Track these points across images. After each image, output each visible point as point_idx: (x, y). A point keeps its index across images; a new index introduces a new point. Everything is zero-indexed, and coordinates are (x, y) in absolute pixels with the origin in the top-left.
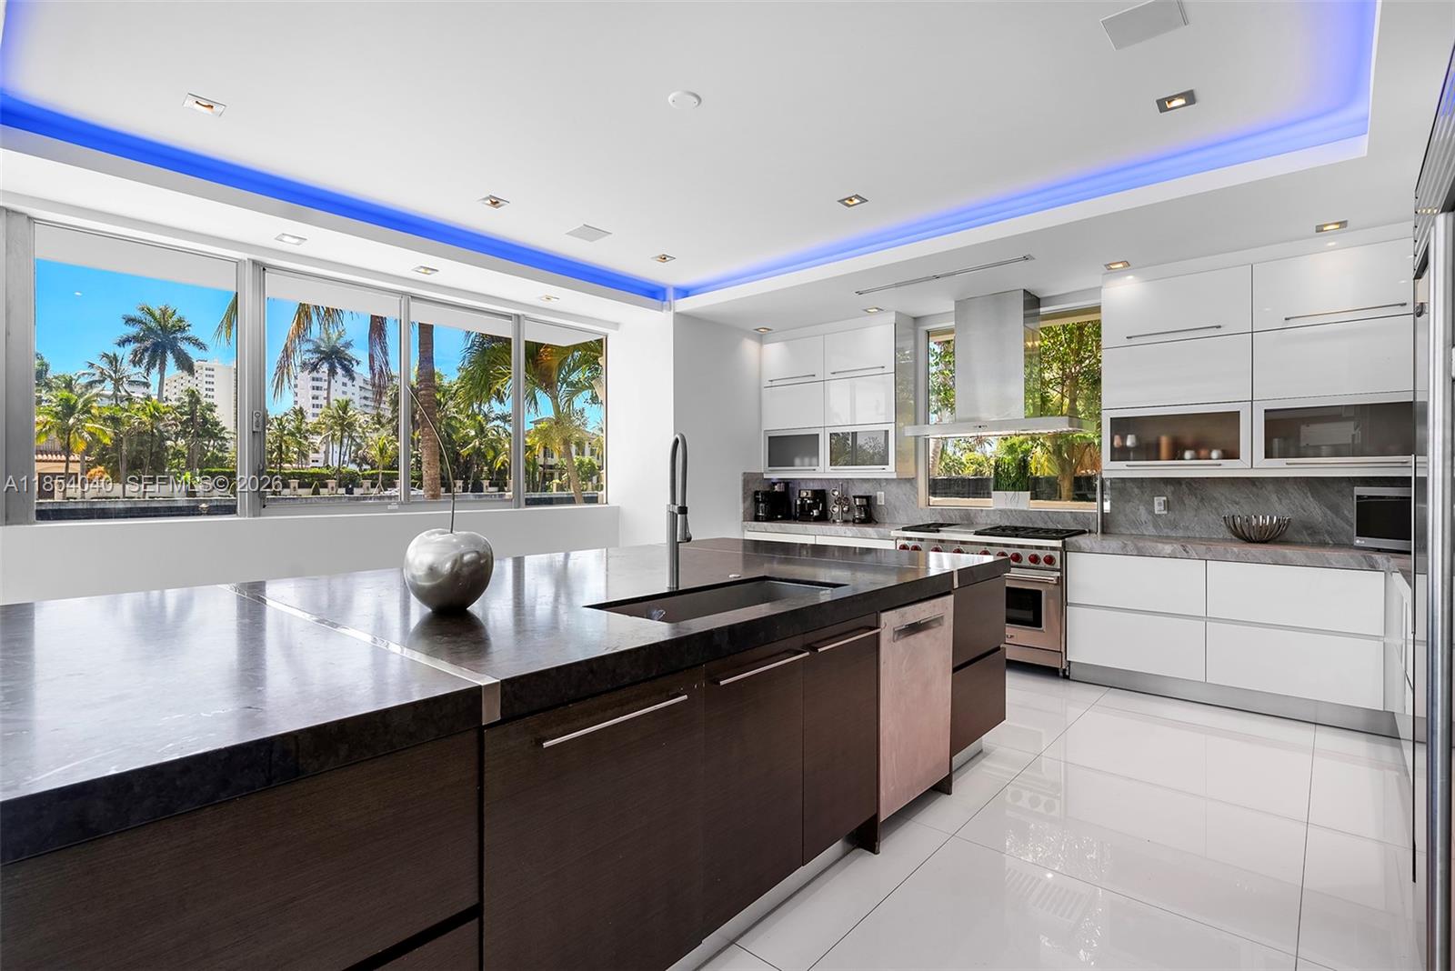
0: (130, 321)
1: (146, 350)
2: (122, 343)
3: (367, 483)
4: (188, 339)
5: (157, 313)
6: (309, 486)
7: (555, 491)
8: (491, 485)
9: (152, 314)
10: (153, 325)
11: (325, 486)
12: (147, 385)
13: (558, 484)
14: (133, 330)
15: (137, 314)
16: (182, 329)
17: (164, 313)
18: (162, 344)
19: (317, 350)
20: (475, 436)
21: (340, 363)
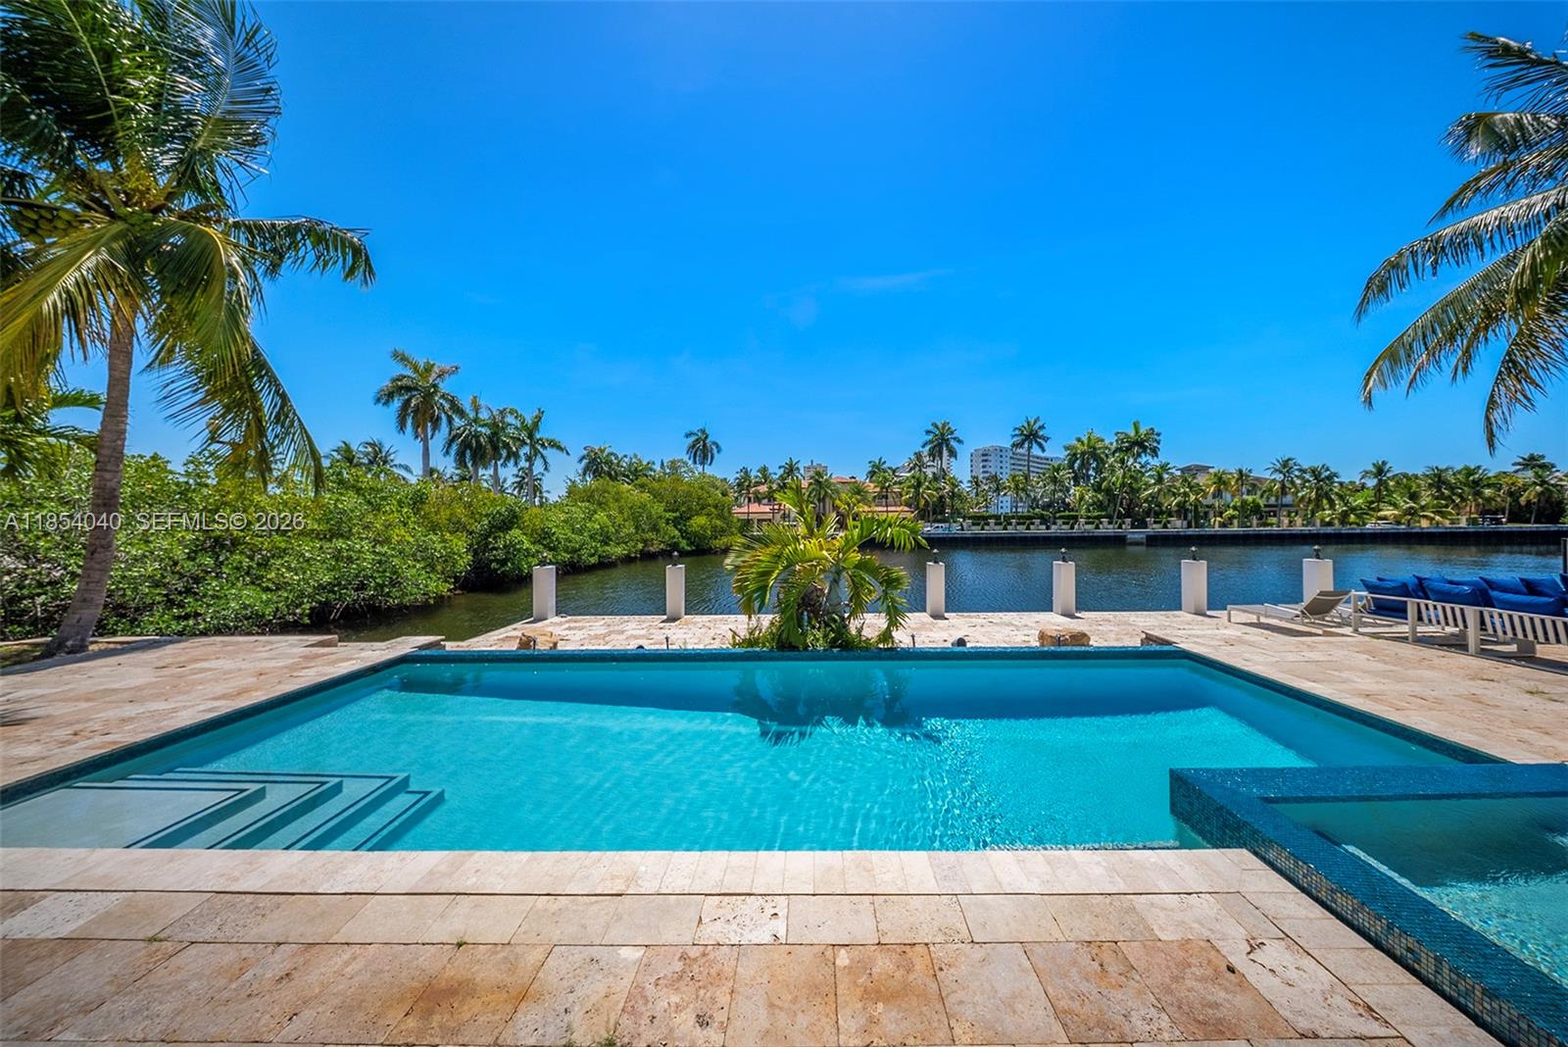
0: (928, 432)
1: (935, 446)
2: (923, 446)
3: (1060, 522)
4: (954, 439)
5: (940, 426)
6: (1024, 524)
7: (1217, 528)
8: (1155, 522)
9: (937, 428)
10: (938, 433)
11: (1033, 524)
12: (933, 466)
13: (1220, 522)
14: (930, 437)
15: (931, 428)
16: (952, 433)
17: (944, 425)
18: (942, 443)
19: (1021, 435)
20: (1155, 484)
21: (1036, 441)
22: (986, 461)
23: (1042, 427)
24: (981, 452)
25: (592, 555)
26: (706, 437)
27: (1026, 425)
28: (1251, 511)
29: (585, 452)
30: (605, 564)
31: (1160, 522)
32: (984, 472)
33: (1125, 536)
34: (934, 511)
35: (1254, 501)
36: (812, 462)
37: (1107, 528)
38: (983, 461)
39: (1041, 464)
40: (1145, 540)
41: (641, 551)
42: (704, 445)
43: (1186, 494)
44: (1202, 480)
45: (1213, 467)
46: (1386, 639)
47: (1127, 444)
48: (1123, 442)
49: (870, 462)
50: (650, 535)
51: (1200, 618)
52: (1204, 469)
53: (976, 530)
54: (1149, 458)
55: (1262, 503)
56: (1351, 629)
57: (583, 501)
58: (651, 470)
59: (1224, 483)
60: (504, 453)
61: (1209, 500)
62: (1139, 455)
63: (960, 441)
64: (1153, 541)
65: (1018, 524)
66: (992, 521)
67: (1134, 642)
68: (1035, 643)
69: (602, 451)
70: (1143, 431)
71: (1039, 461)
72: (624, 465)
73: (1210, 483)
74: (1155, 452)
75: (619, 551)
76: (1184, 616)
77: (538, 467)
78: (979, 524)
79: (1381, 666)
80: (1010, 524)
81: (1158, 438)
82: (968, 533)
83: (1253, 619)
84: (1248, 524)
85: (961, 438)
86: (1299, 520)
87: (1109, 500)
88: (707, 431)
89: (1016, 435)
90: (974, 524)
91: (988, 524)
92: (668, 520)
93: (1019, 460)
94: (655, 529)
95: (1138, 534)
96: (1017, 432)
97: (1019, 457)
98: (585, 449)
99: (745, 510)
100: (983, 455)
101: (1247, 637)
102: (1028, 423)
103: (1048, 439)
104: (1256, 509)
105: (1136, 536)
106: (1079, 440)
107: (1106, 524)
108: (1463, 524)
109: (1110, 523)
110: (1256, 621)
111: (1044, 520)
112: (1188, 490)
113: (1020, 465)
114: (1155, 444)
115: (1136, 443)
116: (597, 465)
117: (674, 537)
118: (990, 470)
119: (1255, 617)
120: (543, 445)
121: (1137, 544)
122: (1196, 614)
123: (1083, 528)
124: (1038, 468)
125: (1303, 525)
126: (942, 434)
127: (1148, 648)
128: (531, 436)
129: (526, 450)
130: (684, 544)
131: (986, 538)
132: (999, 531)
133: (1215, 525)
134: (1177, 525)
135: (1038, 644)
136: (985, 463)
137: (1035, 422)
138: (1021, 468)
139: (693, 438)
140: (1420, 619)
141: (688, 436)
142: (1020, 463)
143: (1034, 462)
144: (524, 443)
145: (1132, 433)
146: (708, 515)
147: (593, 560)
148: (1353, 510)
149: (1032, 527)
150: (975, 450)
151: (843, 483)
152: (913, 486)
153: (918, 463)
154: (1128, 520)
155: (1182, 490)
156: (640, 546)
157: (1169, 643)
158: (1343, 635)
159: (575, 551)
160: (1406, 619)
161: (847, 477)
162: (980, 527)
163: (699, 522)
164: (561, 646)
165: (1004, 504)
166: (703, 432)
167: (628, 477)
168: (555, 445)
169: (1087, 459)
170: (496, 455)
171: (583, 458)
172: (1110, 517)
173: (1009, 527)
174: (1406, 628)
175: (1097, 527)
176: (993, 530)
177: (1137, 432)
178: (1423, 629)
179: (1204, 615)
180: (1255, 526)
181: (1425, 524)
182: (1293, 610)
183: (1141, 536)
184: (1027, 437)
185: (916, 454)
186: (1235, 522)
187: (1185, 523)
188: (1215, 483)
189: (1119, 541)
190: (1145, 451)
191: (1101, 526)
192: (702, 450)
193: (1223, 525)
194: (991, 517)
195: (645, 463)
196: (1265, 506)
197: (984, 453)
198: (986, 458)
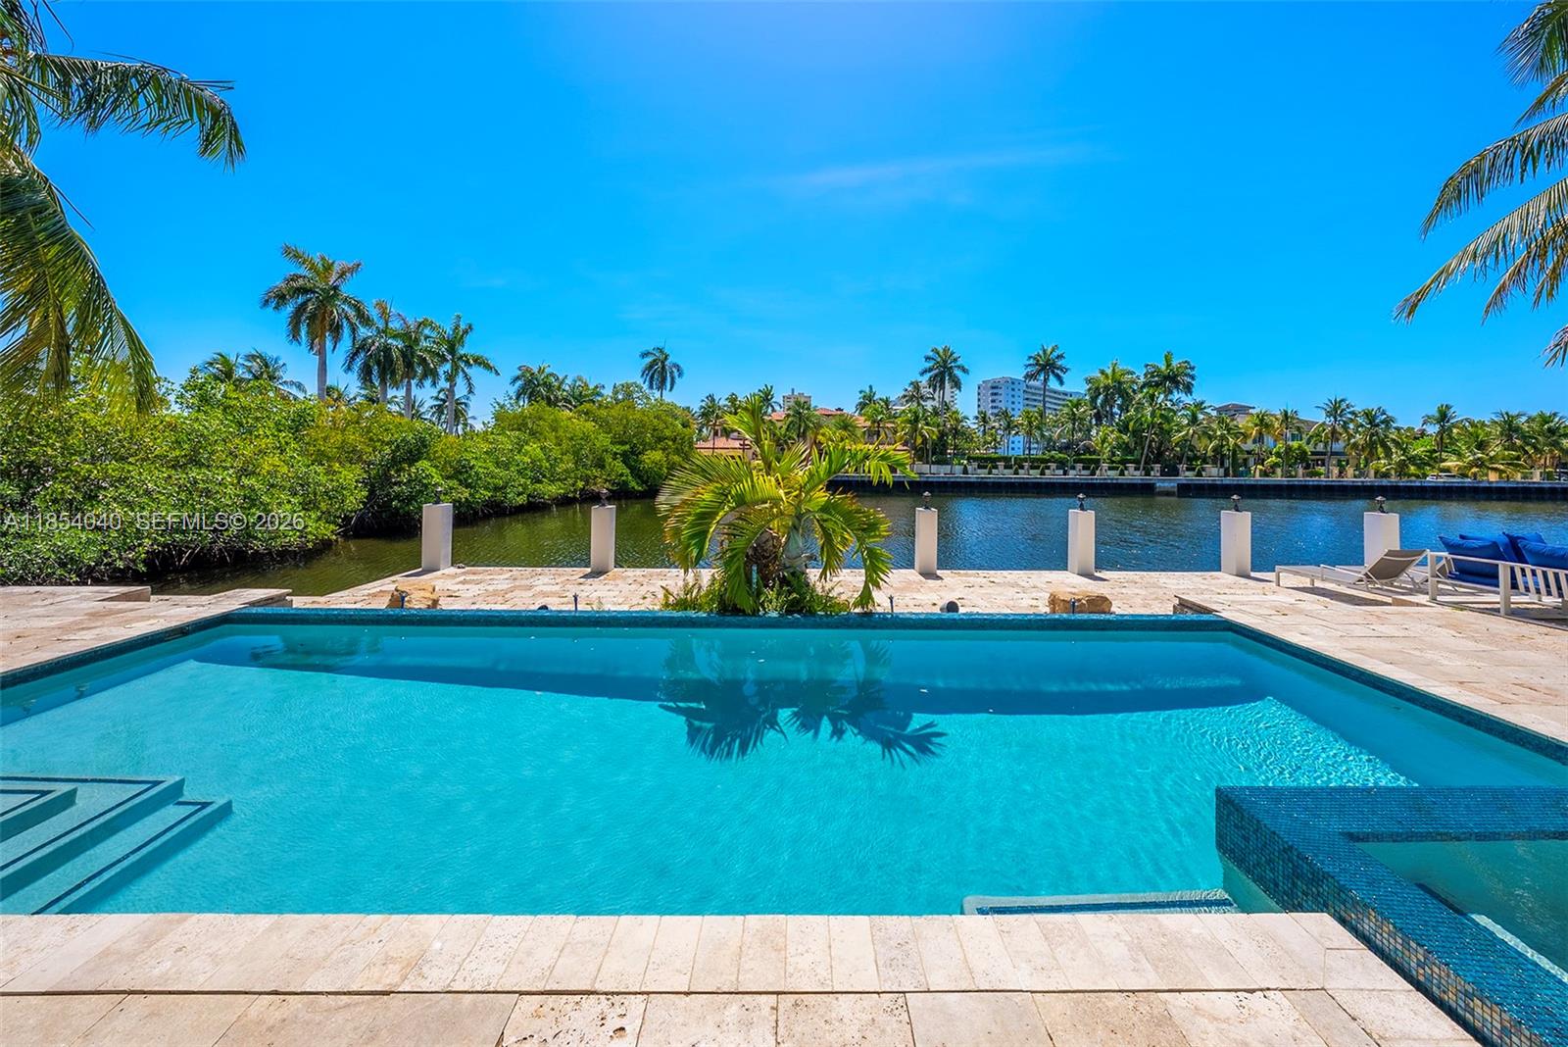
0: (928, 358)
1: (936, 375)
2: (923, 373)
3: (1079, 466)
4: (959, 367)
5: (942, 351)
6: (1037, 468)
7: (1258, 478)
8: (1188, 469)
9: (938, 353)
10: (939, 360)
11: (1048, 468)
12: (933, 399)
13: (1261, 470)
14: (930, 364)
15: (931, 354)
16: (955, 360)
17: (945, 350)
18: (944, 371)
19: (1037, 364)
20: (1188, 425)
21: (1053, 372)
22: (996, 394)
23: (1060, 357)
24: (990, 385)
25: (519, 494)
26: (666, 358)
27: (1041, 353)
28: (1296, 458)
29: (520, 373)
30: (535, 508)
31: (1194, 469)
32: (992, 407)
33: (1154, 484)
34: (934, 451)
35: (1300, 447)
36: (793, 390)
37: (1133, 475)
38: (992, 394)
39: (1059, 399)
40: (1176, 490)
41: (582, 490)
42: (663, 367)
43: (1223, 437)
44: (1242, 422)
45: (1254, 408)
46: (1472, 610)
47: (1156, 379)
48: (1153, 377)
49: (860, 393)
50: (596, 472)
51: (1243, 581)
52: (1243, 410)
53: (983, 473)
54: (1183, 397)
55: (1309, 449)
56: (1427, 597)
57: (512, 430)
58: (599, 394)
59: (1267, 426)
60: (420, 370)
61: (1249, 445)
62: (1171, 391)
63: (964, 370)
64: (1186, 490)
65: (1032, 468)
66: (1001, 464)
67: (1165, 609)
68: (1044, 609)
69: (541, 371)
70: (1176, 363)
71: (1056, 395)
72: (567, 388)
73: (1250, 425)
74: (1188, 389)
75: (551, 490)
76: (1224, 578)
77: (461, 390)
78: (985, 467)
79: (1471, 645)
80: (1022, 467)
81: (1193, 372)
82: (972, 477)
83: (1306, 582)
84: (1293, 473)
85: (966, 367)
86: (1350, 471)
87: (1136, 443)
88: (666, 351)
89: (1030, 365)
90: (980, 467)
91: (996, 467)
92: (616, 454)
93: (1034, 394)
94: (600, 464)
95: (1168, 484)
96: (1032, 361)
97: (1033, 391)
98: (519, 368)
99: (710, 444)
100: (993, 388)
101: (1302, 605)
102: (1045, 351)
103: (1067, 370)
104: (1302, 457)
105: (1166, 484)
106: (1103, 372)
107: (1132, 470)
108: (1537, 478)
109: (1137, 469)
110: (1309, 585)
111: (1062, 464)
112: (1225, 432)
113: (1035, 400)
114: (1189, 380)
115: (1167, 378)
116: (533, 387)
117: (622, 475)
118: (1000, 405)
119: (1308, 580)
120: (467, 363)
121: (1168, 494)
122: (1237, 575)
123: (1106, 474)
124: (1055, 404)
125: (1355, 477)
126: (945, 362)
127: (1182, 617)
128: (452, 350)
129: (447, 367)
130: (634, 484)
131: (993, 483)
132: (1009, 474)
133: (1256, 476)
134: (1213, 473)
135: (1048, 610)
136: (995, 397)
137: (1053, 350)
138: (1035, 403)
139: (649, 359)
140: (1514, 586)
141: (645, 355)
142: (1034, 397)
143: (1050, 397)
144: (444, 360)
145: (1163, 368)
146: (664, 449)
147: (521, 500)
148: (1412, 460)
149: (1047, 471)
150: (984, 382)
151: (829, 415)
152: (910, 422)
153: (915, 395)
154: (1157, 467)
155: (1219, 433)
156: (580, 484)
157: (1209, 611)
158: (1418, 605)
159: (497, 489)
160: (1498, 586)
161: (832, 408)
162: (986, 471)
163: (653, 457)
164: (446, 605)
165: (1016, 445)
166: (661, 351)
167: (570, 403)
168: (480, 361)
169: (1111, 393)
170: (409, 372)
171: (517, 378)
172: (1137, 462)
173: (1020, 471)
174: (1497, 598)
175: (1122, 474)
176: (1002, 474)
177: (1169, 365)
178: (1519, 600)
179: (1248, 577)
180: (1300, 476)
181: (1493, 477)
182: (1355, 573)
183: (1172, 484)
184: (1043, 367)
185: (912, 383)
186: (1279, 471)
187: (1222, 470)
188: (1256, 425)
189: (1147, 490)
190: (1177, 388)
191: (1126, 472)
192: (660, 372)
193: (1264, 474)
194: (1000, 459)
195: (592, 387)
196: (1313, 453)
197: (995, 385)
198: (995, 391)
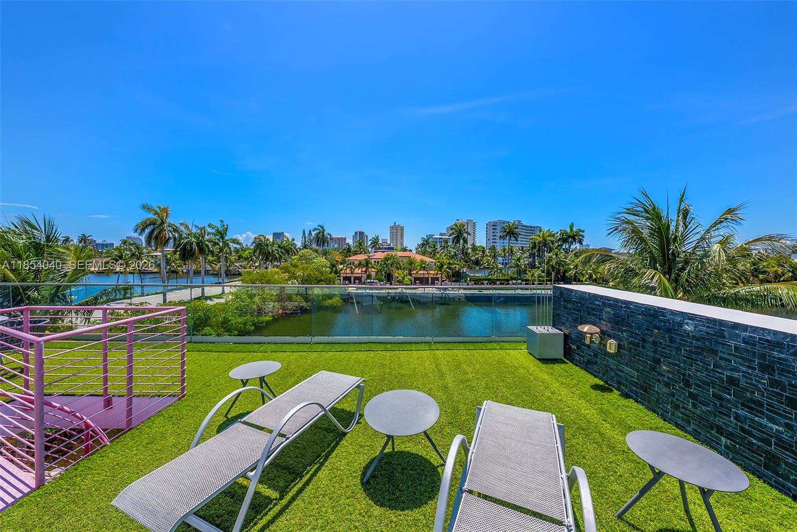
1: (456, 237)
2: (450, 235)
3: (523, 283)
9: (457, 226)
10: (457, 229)
14: (452, 232)
15: (453, 227)
16: (465, 230)
18: (460, 235)
19: (505, 231)
21: (513, 235)
22: (495, 229)
23: (516, 228)
24: (492, 224)
27: (507, 225)
32: (494, 235)
36: (395, 223)
38: (493, 229)
39: (528, 230)
42: (324, 235)
45: (614, 250)
47: (565, 237)
48: (563, 236)
49: (422, 239)
58: (294, 244)
62: (572, 243)
69: (264, 238)
70: (574, 230)
74: (581, 242)
78: (477, 284)
81: (583, 234)
82: (470, 292)
90: (475, 284)
91: (483, 284)
100: (493, 226)
102: (510, 225)
114: (581, 238)
115: (570, 237)
118: (497, 234)
124: (526, 232)
126: (460, 230)
137: (514, 224)
139: (316, 232)
141: (315, 229)
145: (569, 231)
150: (489, 222)
166: (322, 227)
168: (234, 240)
172: (551, 281)
177: (572, 230)
184: (509, 233)
190: (575, 241)
192: (321, 238)
194: (485, 279)
197: (495, 224)
198: (494, 227)
